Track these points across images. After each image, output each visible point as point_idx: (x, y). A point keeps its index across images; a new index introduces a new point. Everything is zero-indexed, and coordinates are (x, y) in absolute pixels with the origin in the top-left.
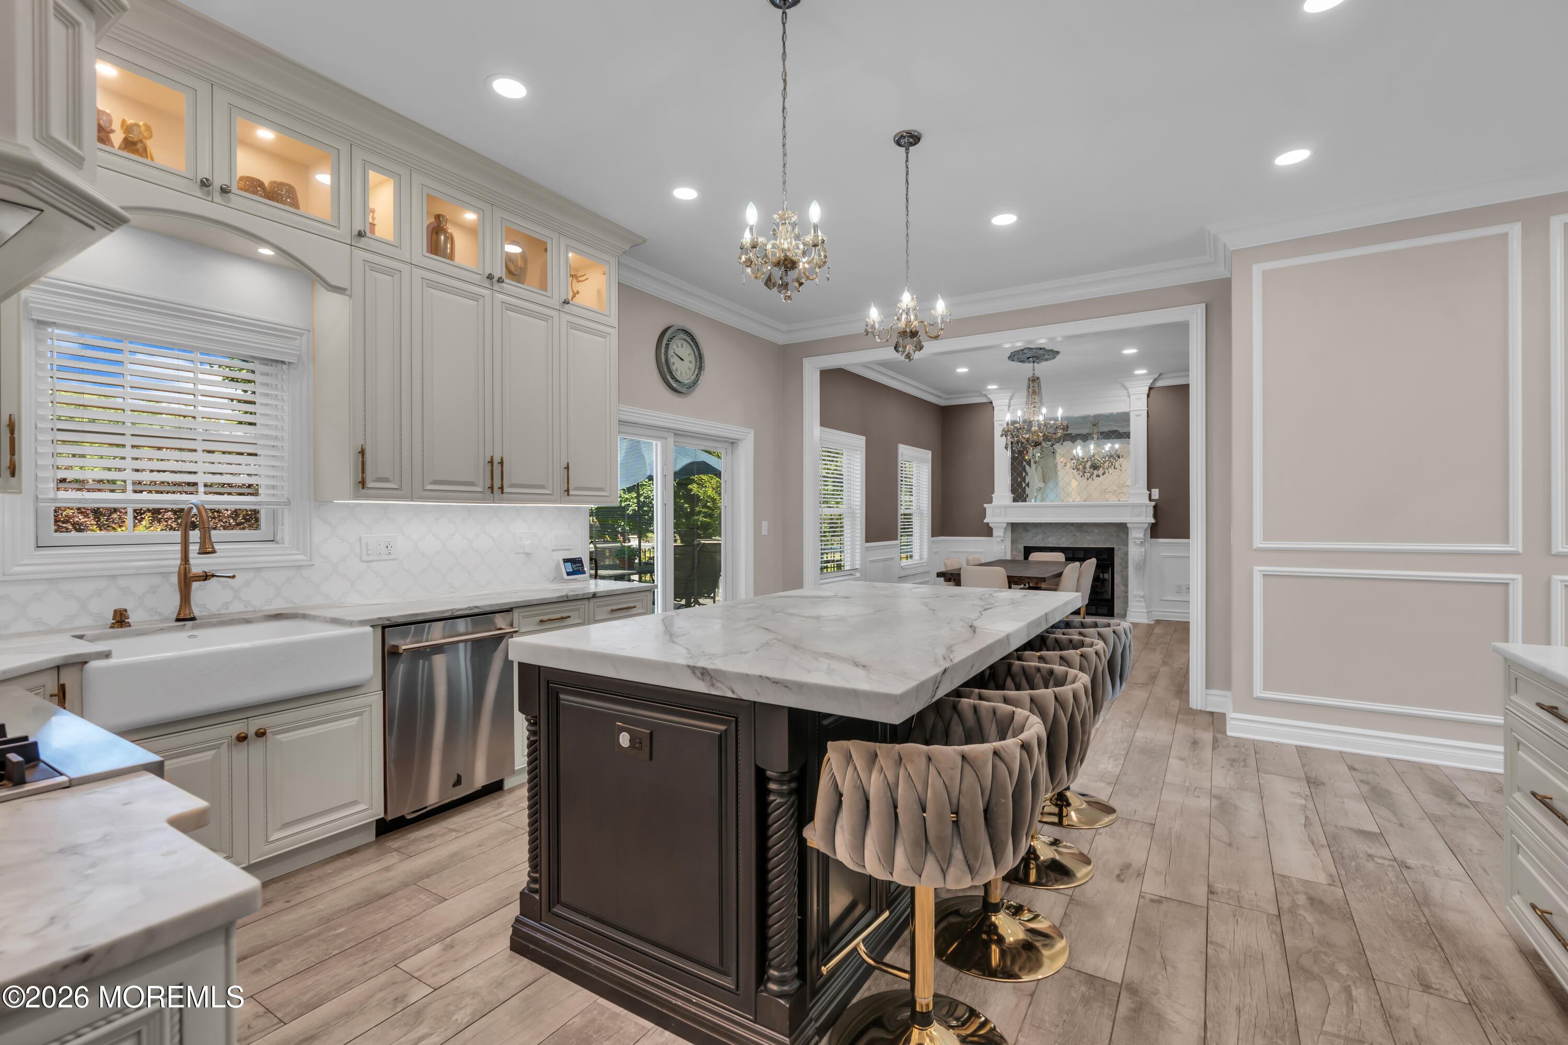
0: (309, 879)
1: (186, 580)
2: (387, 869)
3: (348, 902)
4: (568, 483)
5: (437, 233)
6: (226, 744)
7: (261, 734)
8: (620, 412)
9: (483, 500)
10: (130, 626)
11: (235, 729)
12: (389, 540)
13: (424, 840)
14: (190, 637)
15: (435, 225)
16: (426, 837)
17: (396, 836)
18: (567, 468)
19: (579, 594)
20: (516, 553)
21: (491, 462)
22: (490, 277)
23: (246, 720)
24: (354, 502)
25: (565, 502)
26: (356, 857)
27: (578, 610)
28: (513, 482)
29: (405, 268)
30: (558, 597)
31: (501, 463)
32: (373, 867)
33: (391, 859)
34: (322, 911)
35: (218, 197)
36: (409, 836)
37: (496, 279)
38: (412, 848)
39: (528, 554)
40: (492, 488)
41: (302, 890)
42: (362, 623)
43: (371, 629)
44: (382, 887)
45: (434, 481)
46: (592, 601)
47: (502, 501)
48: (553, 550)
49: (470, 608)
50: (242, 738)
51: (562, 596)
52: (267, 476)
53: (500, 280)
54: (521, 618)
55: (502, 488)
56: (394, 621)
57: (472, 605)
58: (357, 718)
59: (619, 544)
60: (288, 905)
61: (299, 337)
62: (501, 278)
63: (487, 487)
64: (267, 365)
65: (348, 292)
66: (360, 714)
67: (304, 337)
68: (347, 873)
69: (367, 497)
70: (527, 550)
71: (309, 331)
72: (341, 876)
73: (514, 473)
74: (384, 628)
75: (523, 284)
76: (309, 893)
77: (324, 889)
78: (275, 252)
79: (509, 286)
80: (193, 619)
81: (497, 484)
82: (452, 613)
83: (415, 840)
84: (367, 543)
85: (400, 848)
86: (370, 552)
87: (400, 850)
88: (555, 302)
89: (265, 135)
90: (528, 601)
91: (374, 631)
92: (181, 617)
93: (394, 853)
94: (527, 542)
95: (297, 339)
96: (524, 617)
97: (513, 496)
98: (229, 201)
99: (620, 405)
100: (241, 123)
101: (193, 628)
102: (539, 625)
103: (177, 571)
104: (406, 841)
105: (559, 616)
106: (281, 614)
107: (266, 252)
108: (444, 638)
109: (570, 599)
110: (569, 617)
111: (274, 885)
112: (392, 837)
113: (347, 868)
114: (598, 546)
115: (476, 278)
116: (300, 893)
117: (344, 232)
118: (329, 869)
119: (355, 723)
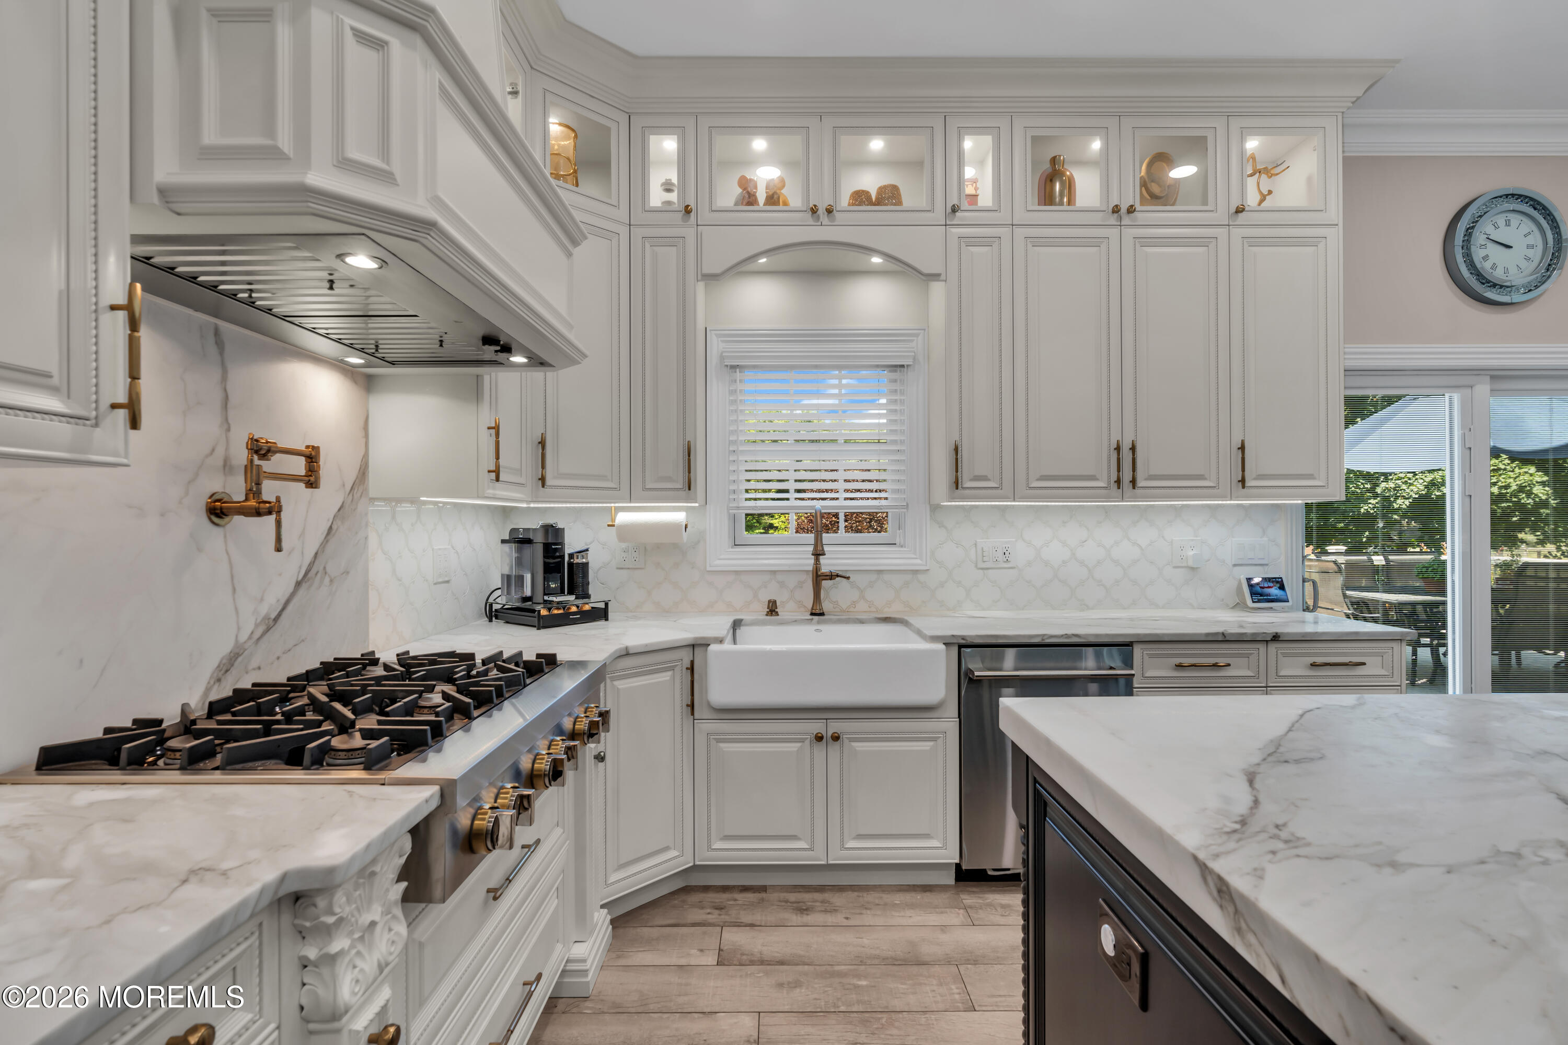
0: (877, 901)
1: (818, 577)
2: (943, 928)
3: (889, 951)
4: (1243, 470)
5: (1051, 180)
6: (809, 740)
7: (836, 738)
8: (1346, 357)
9: (1108, 498)
10: (778, 615)
11: (817, 727)
12: (1007, 546)
13: (999, 909)
14: (817, 630)
15: (1050, 170)
16: (1003, 906)
17: (974, 889)
18: (1242, 448)
19: (1245, 634)
20: (1175, 567)
21: (1118, 449)
22: (1116, 210)
23: (825, 721)
24: (949, 504)
25: (1237, 498)
26: (928, 897)
27: (1247, 656)
28: (1152, 472)
29: (1004, 232)
30: (1208, 635)
31: (1133, 449)
32: (933, 919)
33: (954, 917)
34: (863, 947)
35: (824, 218)
36: (987, 896)
37: (1124, 209)
38: (982, 914)
39: (1193, 569)
40: (1118, 482)
41: (864, 911)
42: (935, 639)
43: (944, 647)
44: (927, 950)
45: (1041, 476)
46: (1273, 647)
47: (1135, 498)
48: (1235, 565)
49: (1067, 636)
50: (819, 738)
51: (1216, 634)
52: (893, 481)
53: (1131, 210)
54: (1146, 657)
55: (1133, 482)
56: (970, 641)
57: (1070, 632)
58: (931, 743)
59: (1365, 558)
60: (846, 923)
61: (915, 338)
62: (1132, 206)
63: (1112, 482)
64: (896, 371)
65: (943, 277)
66: (934, 739)
67: (920, 338)
68: (909, 913)
69: (963, 498)
70: (1191, 564)
71: (925, 330)
72: (902, 914)
73: (1148, 461)
74: (961, 647)
75: (1173, 204)
76: (868, 918)
77: (880, 921)
78: (883, 259)
79: (1149, 214)
80: (822, 614)
81: (1127, 476)
82: (1043, 640)
83: (990, 905)
84: (982, 548)
85: (971, 907)
86: (985, 559)
87: (969, 910)
88: (1221, 215)
89: (877, 145)
90: (1157, 635)
91: (947, 649)
92: (814, 611)
93: (962, 911)
94: (1191, 553)
95: (914, 340)
96: (1151, 656)
97: (1152, 491)
98: (833, 220)
99: (1346, 346)
100: (845, 140)
101: (819, 623)
102: (1175, 670)
103: (811, 568)
104: (980, 901)
105: (1212, 661)
106: (890, 618)
107: (876, 260)
108: (1016, 669)
109: (1228, 638)
110: (1229, 665)
111: (850, 893)
112: (970, 889)
113: (912, 906)
114: (1390, 557)
115: (1097, 218)
116: (861, 914)
117: (939, 215)
118: (898, 898)
119: (928, 748)
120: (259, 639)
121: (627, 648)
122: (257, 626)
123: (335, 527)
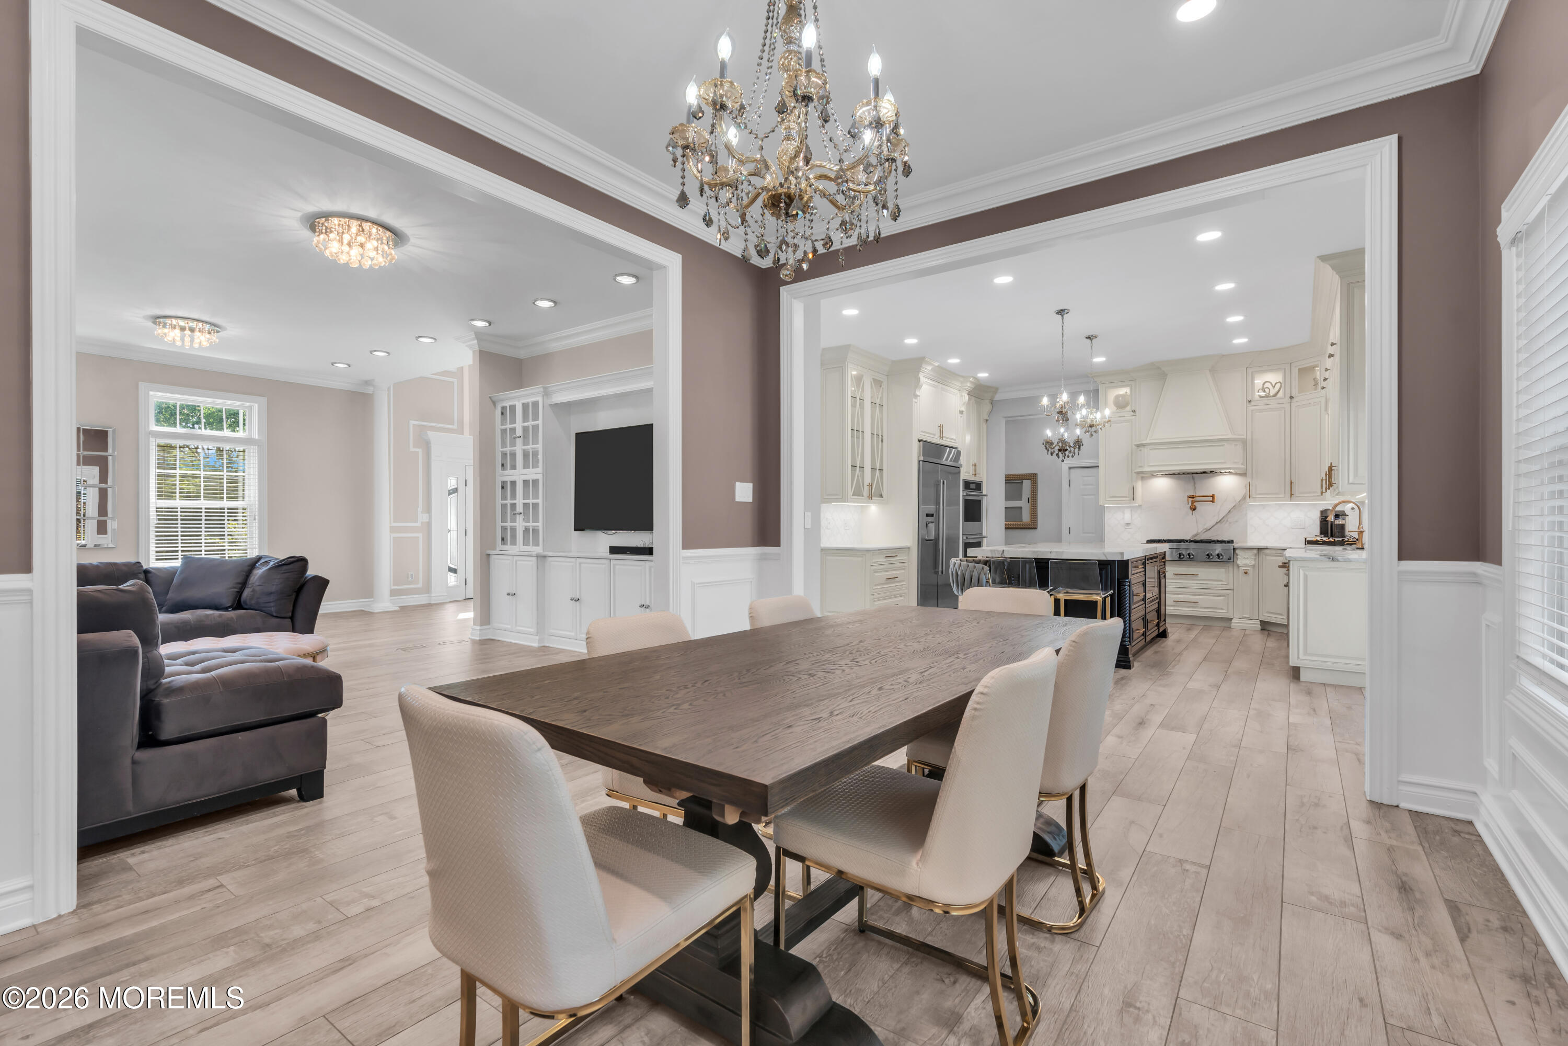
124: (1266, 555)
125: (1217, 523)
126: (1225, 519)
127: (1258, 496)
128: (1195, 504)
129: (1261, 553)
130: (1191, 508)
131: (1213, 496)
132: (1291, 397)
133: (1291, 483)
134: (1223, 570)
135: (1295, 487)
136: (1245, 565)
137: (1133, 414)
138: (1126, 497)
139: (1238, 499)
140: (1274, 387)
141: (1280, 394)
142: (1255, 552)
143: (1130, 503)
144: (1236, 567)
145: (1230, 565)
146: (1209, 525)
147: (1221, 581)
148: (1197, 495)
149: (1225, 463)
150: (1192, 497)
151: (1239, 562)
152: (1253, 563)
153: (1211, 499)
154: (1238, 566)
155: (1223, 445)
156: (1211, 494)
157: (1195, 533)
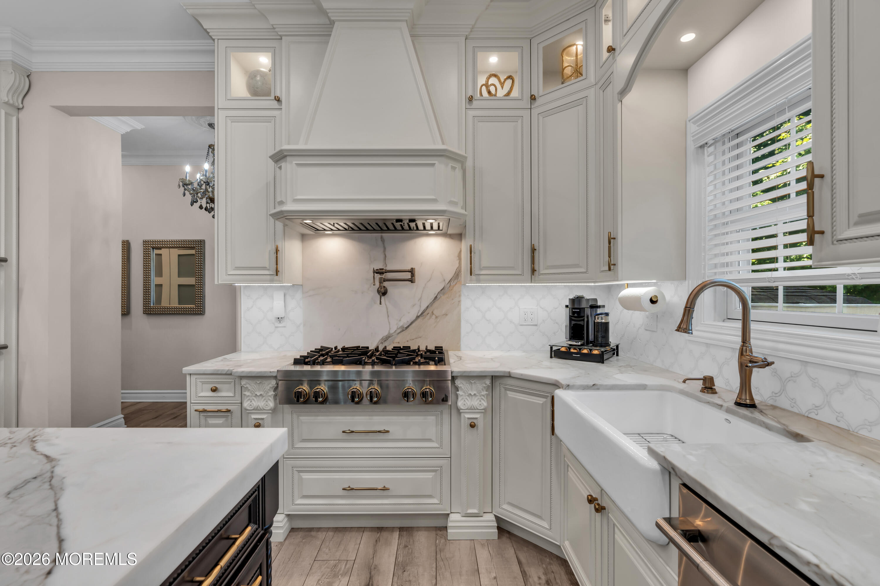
120: (399, 333)
121: (509, 372)
122: (398, 329)
123: (439, 297)
124: (506, 389)
125: (418, 317)
126: (429, 311)
127: (483, 272)
128: (386, 284)
129: (497, 383)
130: (378, 292)
131: (412, 271)
132: (533, 98)
133: (533, 250)
134: (431, 419)
135: (540, 256)
136: (472, 409)
137: (275, 104)
138: (264, 268)
139: (449, 277)
140: (502, 84)
141: (515, 94)
142: (488, 382)
143: (272, 281)
144: (454, 412)
145: (444, 408)
146: (405, 321)
147: (430, 440)
148: (389, 268)
149: (434, 201)
150: (380, 272)
151: (460, 404)
152: (485, 404)
153: (408, 276)
154: (459, 411)
155: (433, 165)
156: (409, 268)
157: (386, 333)
